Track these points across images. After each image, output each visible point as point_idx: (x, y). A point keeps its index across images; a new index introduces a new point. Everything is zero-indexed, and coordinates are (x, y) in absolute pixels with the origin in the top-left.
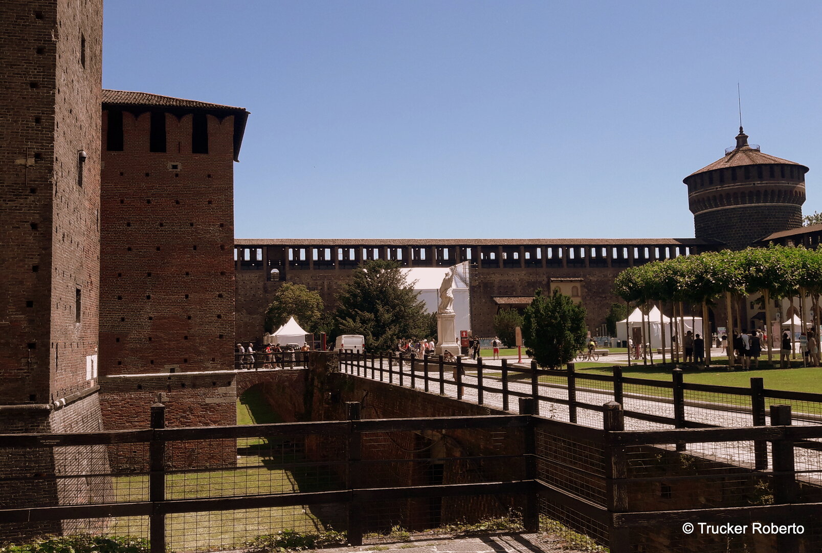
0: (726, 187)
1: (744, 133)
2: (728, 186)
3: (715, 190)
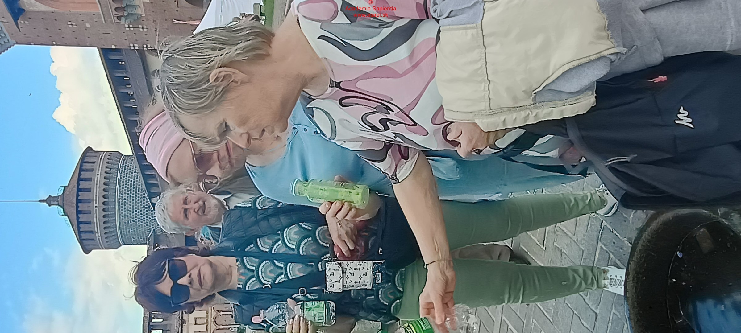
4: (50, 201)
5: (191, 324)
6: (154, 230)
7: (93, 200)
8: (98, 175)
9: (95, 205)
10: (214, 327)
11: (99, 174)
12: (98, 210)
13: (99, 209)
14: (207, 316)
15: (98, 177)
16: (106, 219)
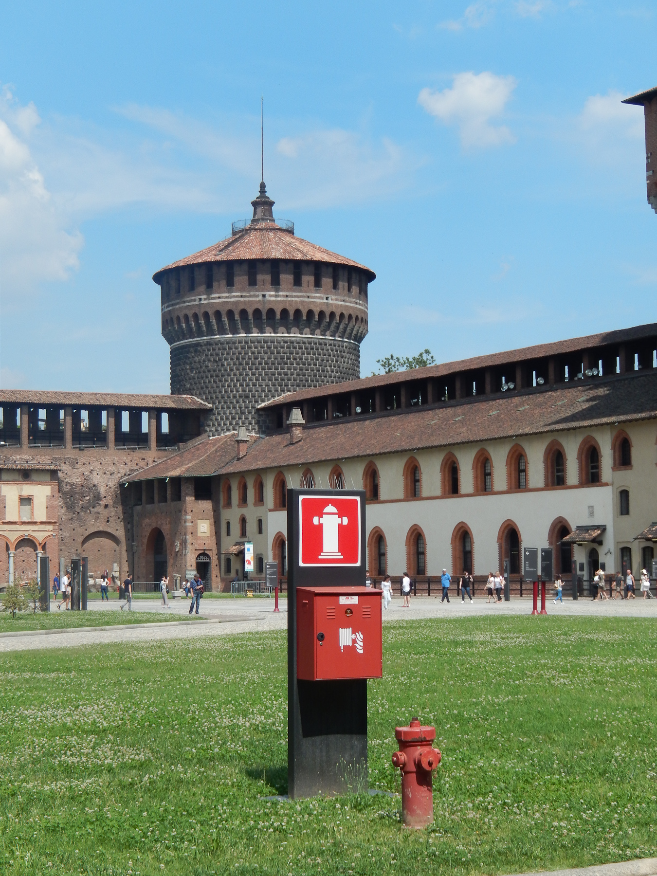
0: (214, 298)
1: (267, 194)
2: (219, 298)
3: (197, 303)
4: (263, 204)
5: (22, 490)
6: (211, 410)
7: (277, 291)
8: (327, 298)
9: (267, 293)
10: (13, 538)
11: (330, 301)
12: (258, 299)
13: (259, 301)
14: (35, 523)
15: (322, 298)
16: (237, 317)
